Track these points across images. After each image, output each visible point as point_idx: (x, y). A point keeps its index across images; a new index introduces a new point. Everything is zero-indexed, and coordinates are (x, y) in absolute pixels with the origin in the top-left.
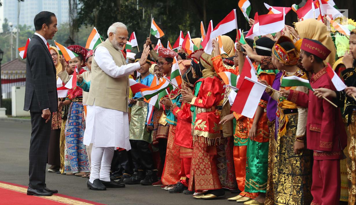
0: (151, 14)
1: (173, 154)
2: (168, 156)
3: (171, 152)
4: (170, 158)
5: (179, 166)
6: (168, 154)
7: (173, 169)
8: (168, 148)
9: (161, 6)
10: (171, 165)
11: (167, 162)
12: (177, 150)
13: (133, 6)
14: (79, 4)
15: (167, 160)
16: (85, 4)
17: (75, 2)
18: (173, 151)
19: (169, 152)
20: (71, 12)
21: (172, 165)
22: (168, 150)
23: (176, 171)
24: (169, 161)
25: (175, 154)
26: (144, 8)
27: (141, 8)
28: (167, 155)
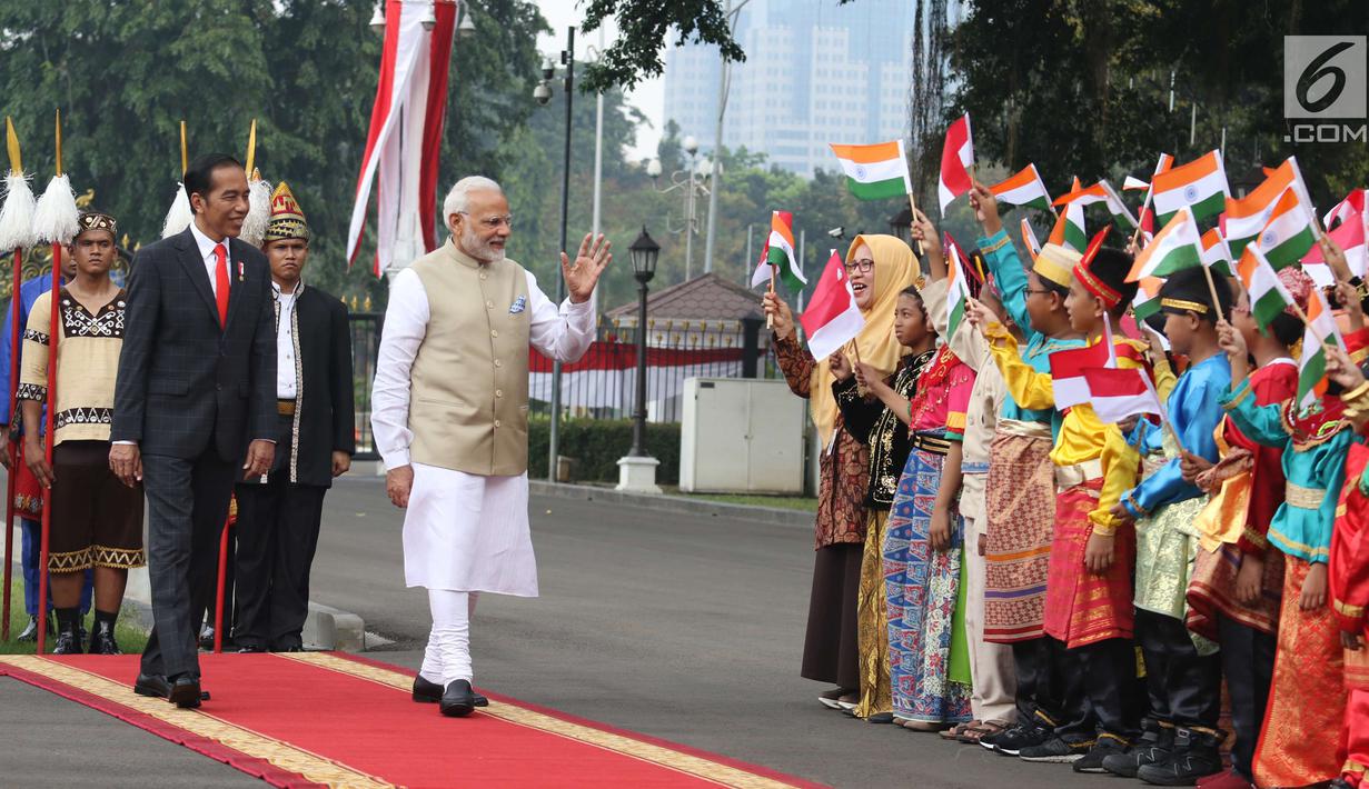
0: (1221, 126)
1: (1298, 672)
2: (1280, 677)
3: (1291, 663)
4: (1287, 685)
5: (1321, 716)
6: (1283, 672)
7: (1297, 730)
9: (1263, 100)
10: (1290, 714)
11: (1277, 703)
12: (1313, 654)
13: (1155, 94)
14: (952, 77)
15: (1277, 693)
16: (971, 81)
17: (935, 69)
18: (1297, 659)
20: (920, 108)
21: (1296, 712)
22: (1281, 655)
23: (1310, 736)
24: (1283, 699)
25: (1305, 671)
26: (1198, 105)
27: (1183, 104)
28: (1277, 673)
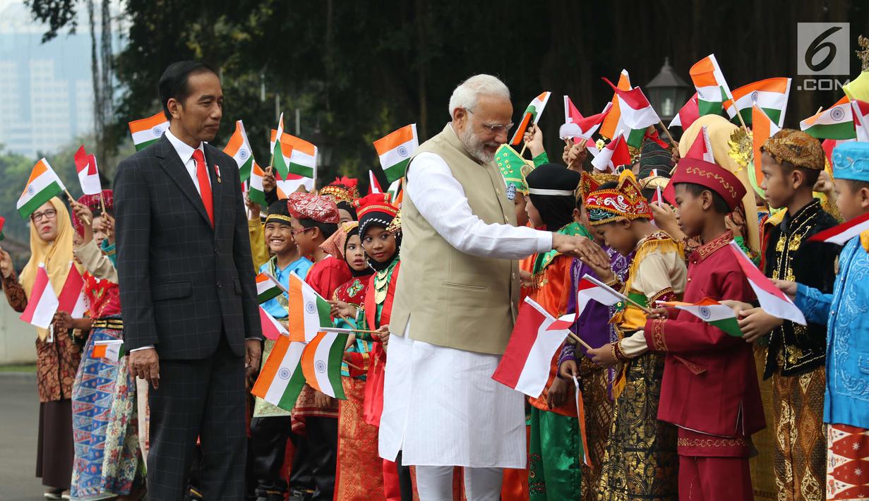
0: (295, 108)
1: (359, 451)
2: (343, 456)
3: (352, 446)
4: (348, 459)
6: (345, 452)
7: (359, 488)
8: (343, 437)
9: (321, 89)
10: (353, 478)
11: (342, 472)
12: (369, 439)
13: (252, 90)
14: (119, 87)
15: (342, 466)
16: (132, 88)
17: (107, 82)
18: (357, 443)
19: (345, 447)
20: (99, 106)
21: (357, 476)
22: (342, 441)
23: (369, 491)
24: (346, 469)
25: (364, 449)
26: (280, 95)
27: (271, 95)
28: (341, 453)
